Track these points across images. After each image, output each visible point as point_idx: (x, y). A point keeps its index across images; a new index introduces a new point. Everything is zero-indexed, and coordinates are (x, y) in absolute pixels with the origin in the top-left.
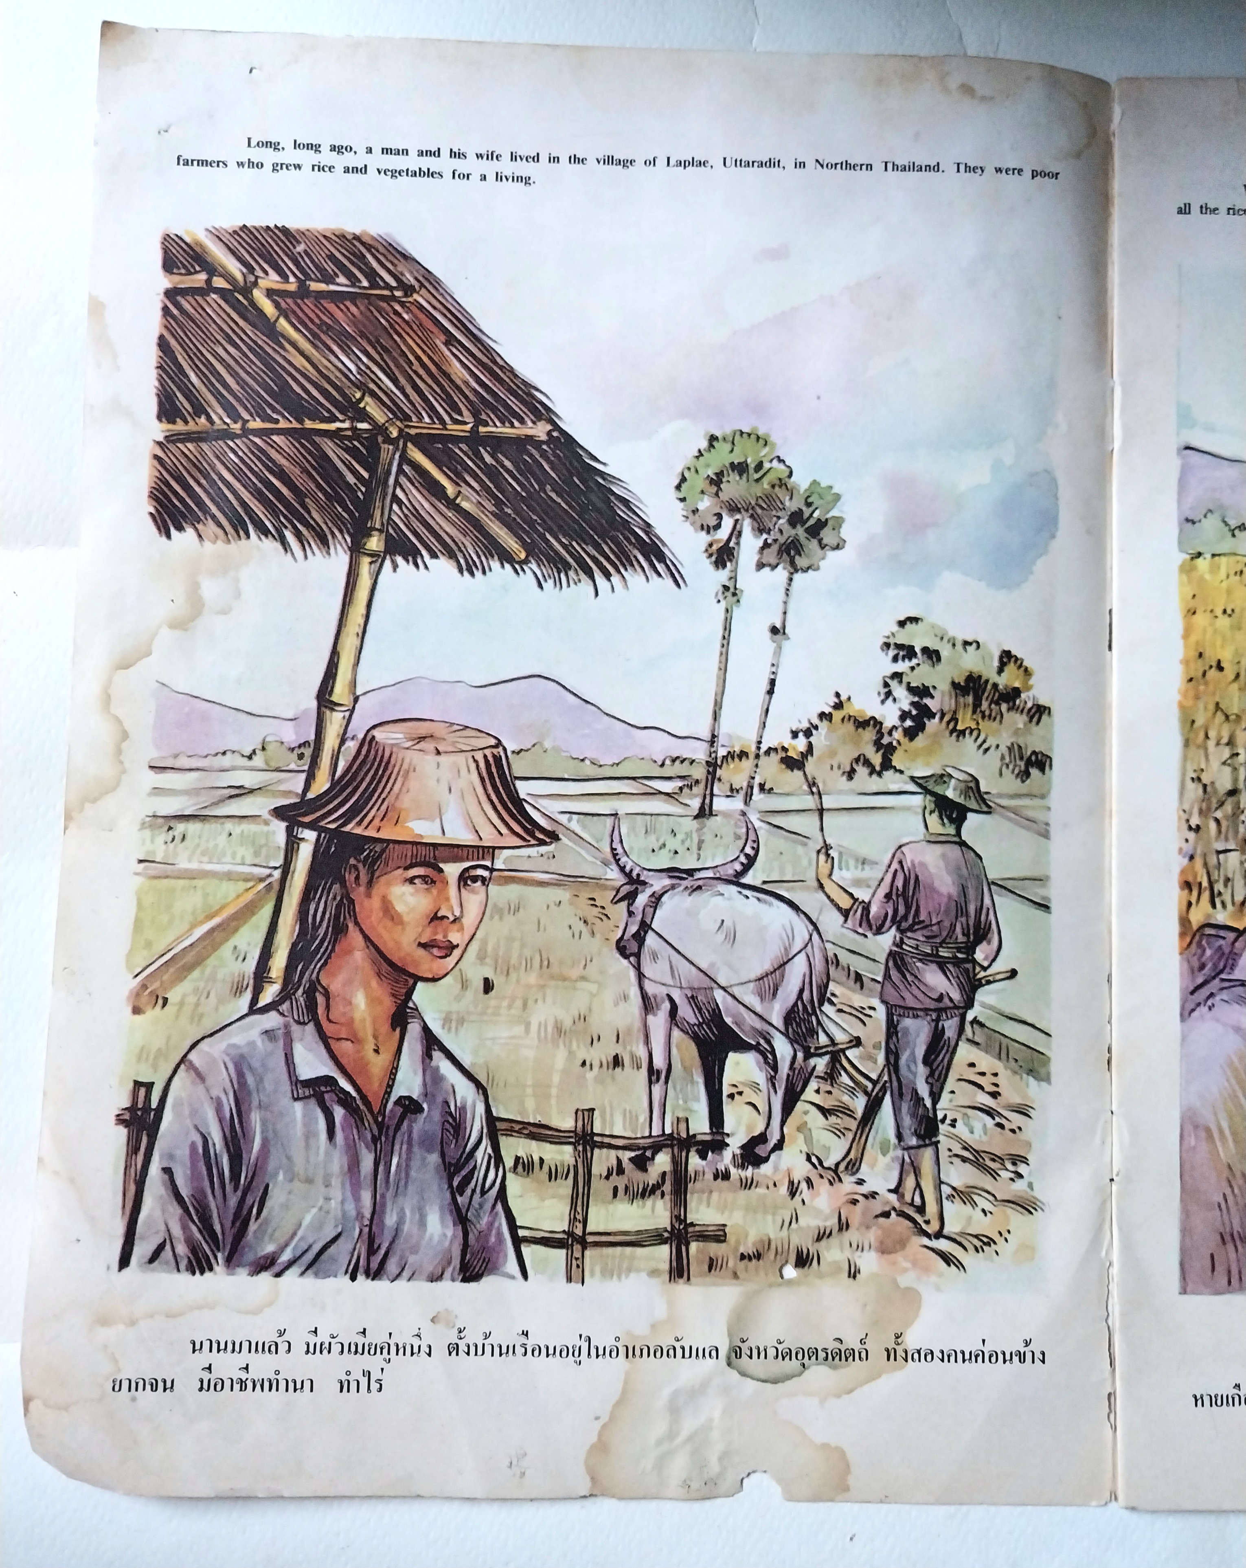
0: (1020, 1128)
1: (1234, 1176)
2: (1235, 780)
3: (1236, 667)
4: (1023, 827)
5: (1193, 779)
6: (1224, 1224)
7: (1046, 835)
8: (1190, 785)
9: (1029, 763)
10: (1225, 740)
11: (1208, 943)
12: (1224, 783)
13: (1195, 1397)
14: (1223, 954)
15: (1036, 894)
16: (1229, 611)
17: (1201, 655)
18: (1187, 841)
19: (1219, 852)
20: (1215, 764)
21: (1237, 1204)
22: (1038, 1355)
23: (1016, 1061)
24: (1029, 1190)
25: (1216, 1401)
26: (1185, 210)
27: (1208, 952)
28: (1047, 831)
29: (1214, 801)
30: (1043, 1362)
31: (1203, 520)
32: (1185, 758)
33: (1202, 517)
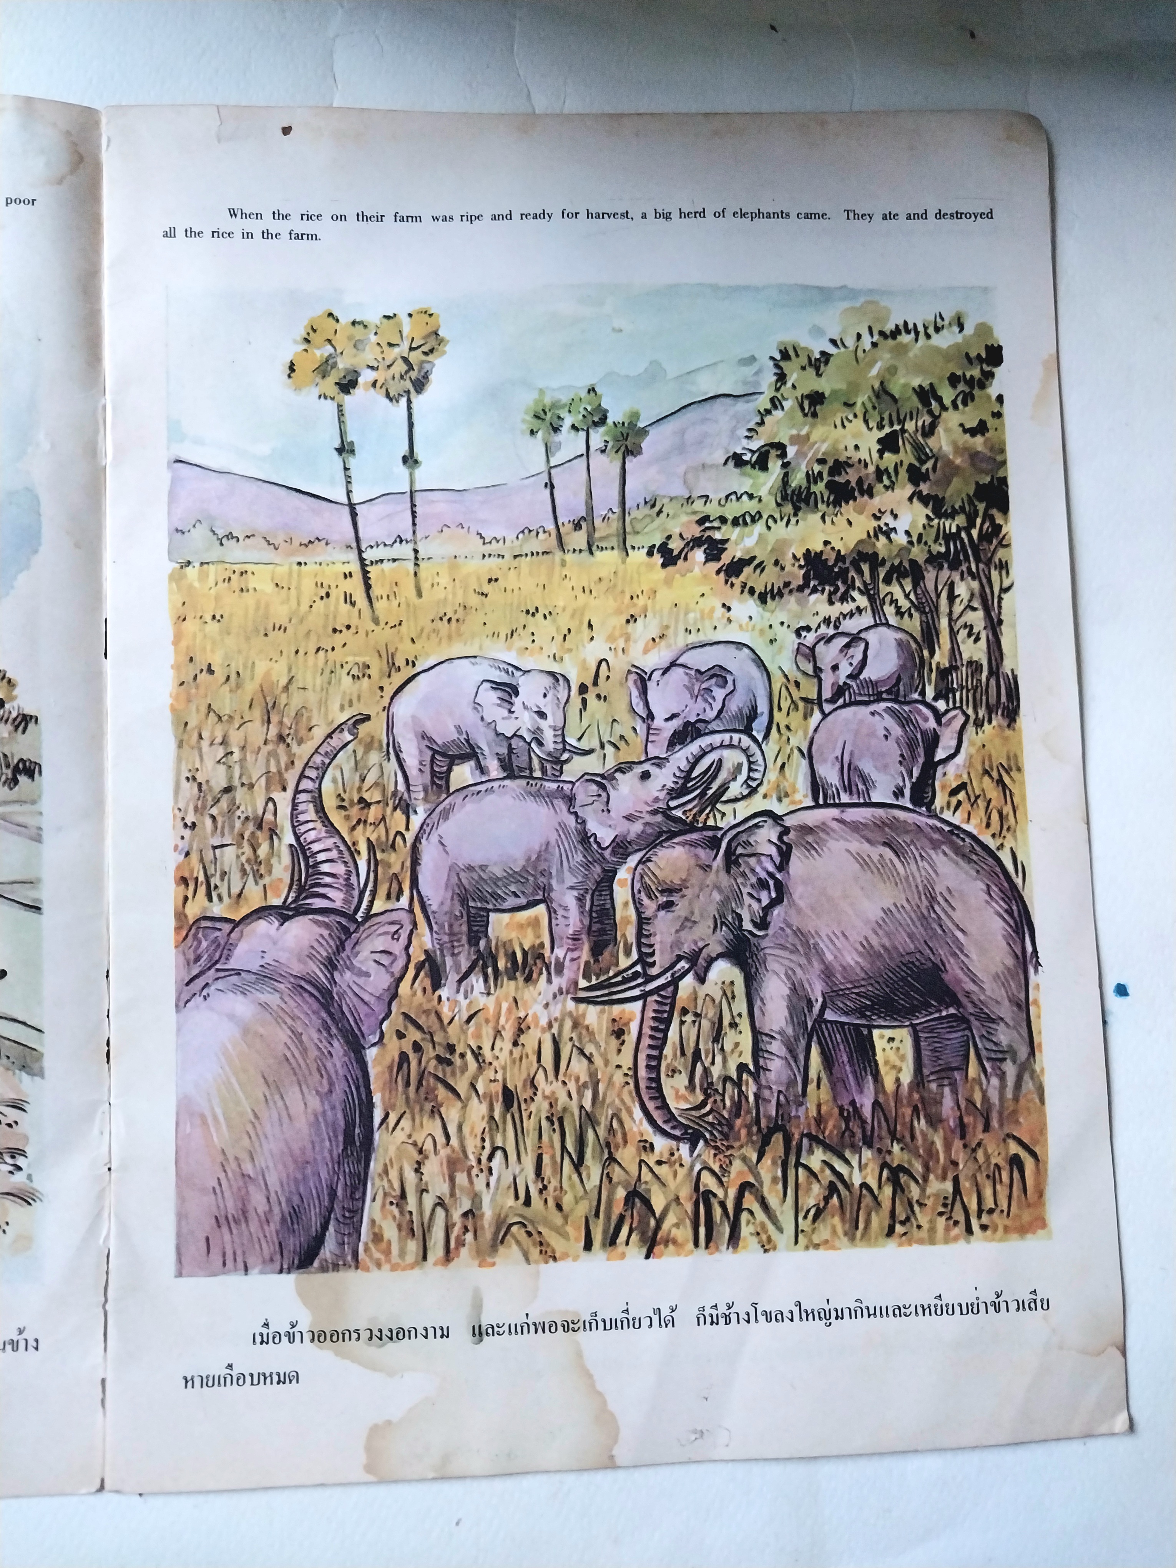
0: (16, 1123)
1: (227, 1159)
2: (230, 778)
3: (226, 670)
4: (13, 833)
5: (188, 778)
6: (218, 1207)
7: (38, 839)
8: (185, 785)
9: (16, 770)
10: (219, 740)
11: (205, 936)
12: (219, 781)
13: (185, 1378)
14: (219, 945)
15: (26, 897)
16: (218, 617)
17: (191, 659)
18: (183, 838)
19: (215, 848)
20: (209, 763)
21: (230, 1186)
22: (32, 1343)
23: (8, 1057)
24: (28, 1182)
25: (207, 1381)
26: (170, 234)
27: (204, 944)
28: (40, 836)
29: (209, 798)
30: (37, 1349)
31: (192, 530)
32: (179, 759)
33: (191, 527)
